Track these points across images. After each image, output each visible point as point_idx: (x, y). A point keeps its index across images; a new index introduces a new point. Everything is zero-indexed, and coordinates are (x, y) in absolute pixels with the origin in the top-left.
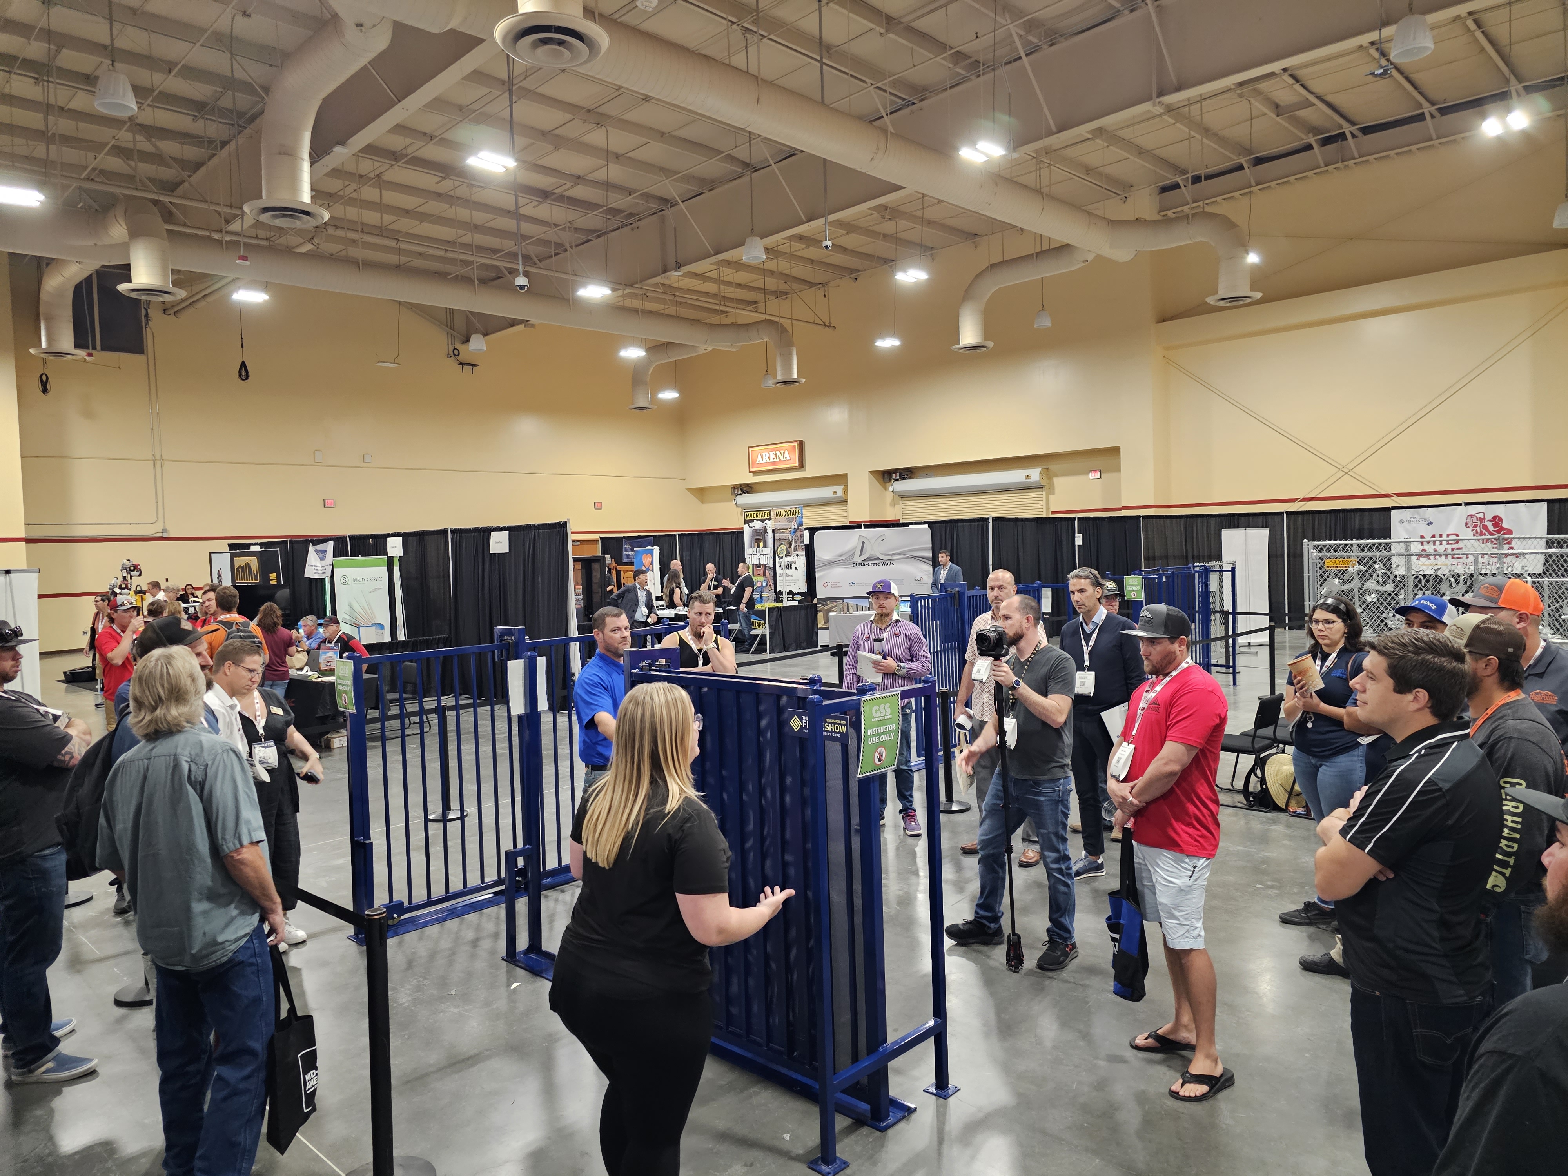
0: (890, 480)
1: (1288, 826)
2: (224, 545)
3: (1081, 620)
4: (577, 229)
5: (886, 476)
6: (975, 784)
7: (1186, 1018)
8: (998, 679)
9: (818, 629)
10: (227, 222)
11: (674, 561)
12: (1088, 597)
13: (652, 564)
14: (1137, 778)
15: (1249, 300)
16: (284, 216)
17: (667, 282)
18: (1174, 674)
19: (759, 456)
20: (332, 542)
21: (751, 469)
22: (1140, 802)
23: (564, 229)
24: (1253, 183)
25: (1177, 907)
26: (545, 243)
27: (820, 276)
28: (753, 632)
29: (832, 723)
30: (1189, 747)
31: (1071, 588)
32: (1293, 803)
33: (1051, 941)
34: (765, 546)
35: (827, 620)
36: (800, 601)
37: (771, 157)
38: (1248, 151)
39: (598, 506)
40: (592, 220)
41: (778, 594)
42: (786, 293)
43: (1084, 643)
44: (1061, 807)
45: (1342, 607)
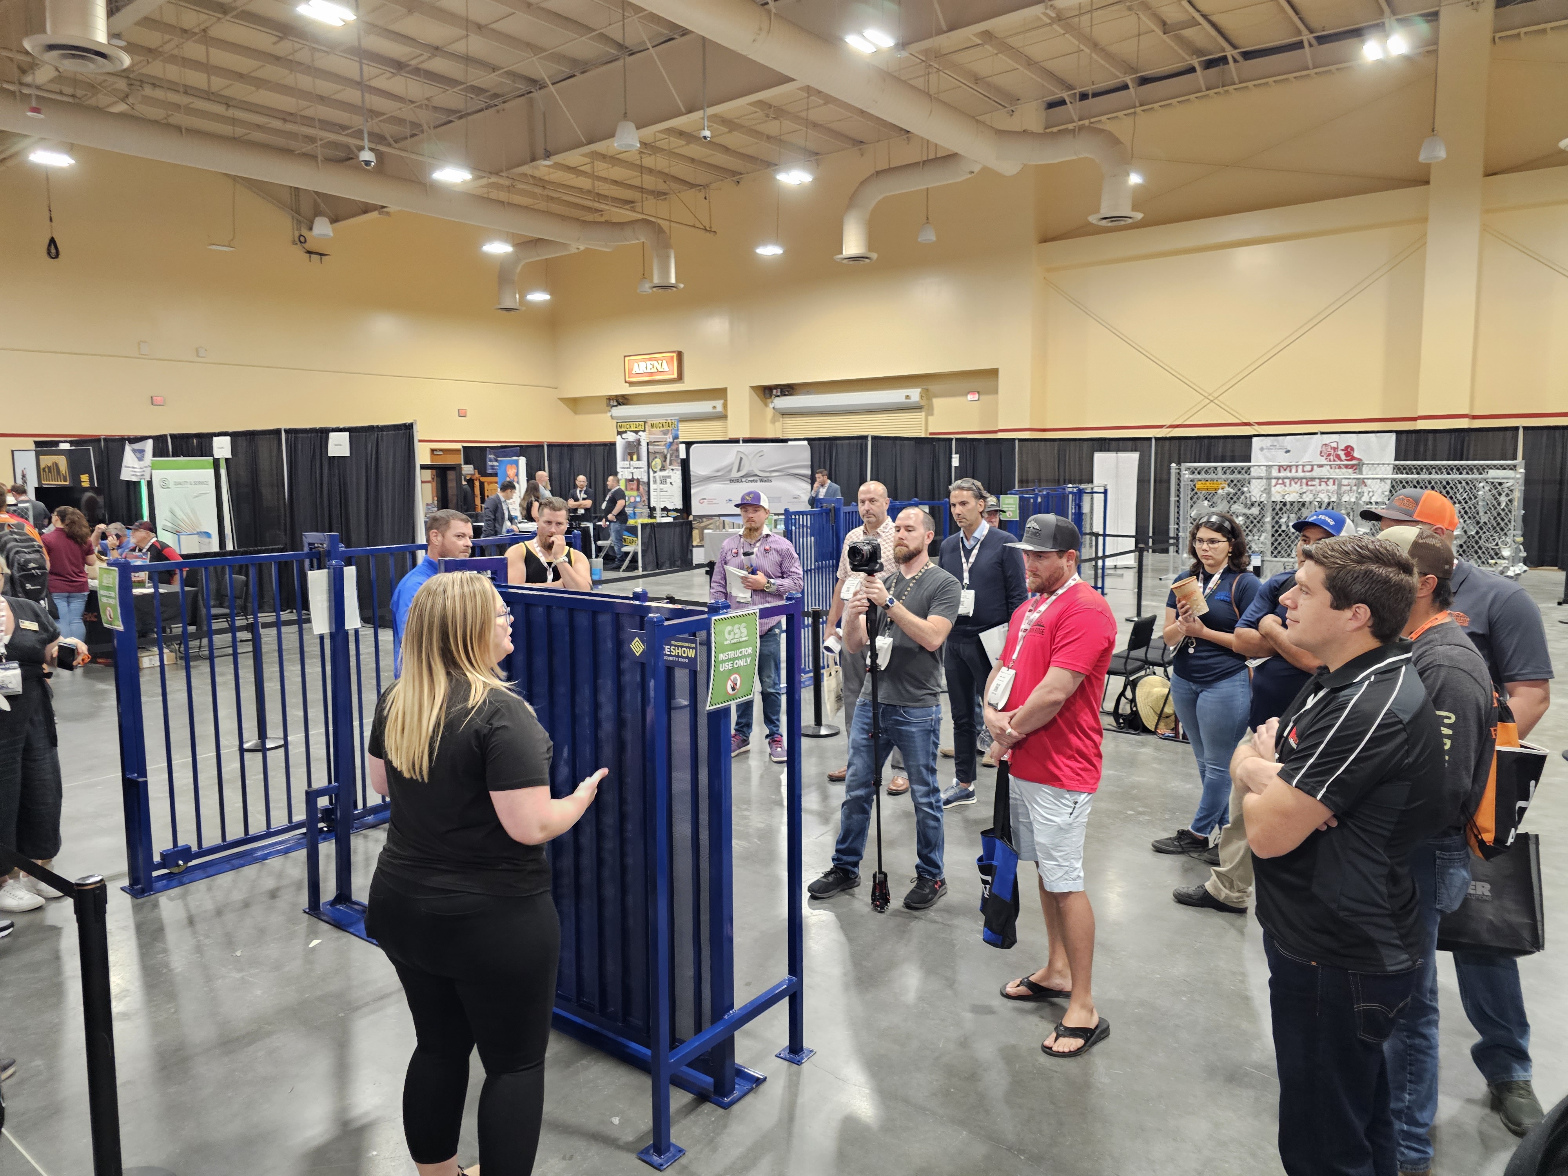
0: (771, 396)
1: (1157, 749)
2: (29, 443)
3: (962, 535)
4: (435, 108)
5: (767, 392)
6: (843, 709)
7: (1061, 963)
8: (871, 596)
9: (693, 547)
10: (24, 72)
11: (540, 473)
12: (969, 510)
13: (517, 475)
14: (1016, 707)
15: (1130, 221)
16: (74, 56)
17: (537, 174)
18: (1060, 592)
19: (636, 365)
20: (150, 442)
21: (628, 379)
22: (1020, 733)
23: (420, 106)
24: (1137, 104)
25: (1056, 847)
26: (401, 121)
27: (701, 177)
28: (624, 549)
29: (678, 646)
30: (1075, 673)
31: (953, 500)
32: (1162, 725)
33: (920, 877)
34: (638, 459)
35: (702, 539)
36: (675, 518)
37: (649, 39)
38: (1133, 70)
39: (462, 414)
40: (452, 99)
41: (652, 510)
42: (665, 194)
43: (964, 560)
44: (932, 738)
45: (1227, 524)
